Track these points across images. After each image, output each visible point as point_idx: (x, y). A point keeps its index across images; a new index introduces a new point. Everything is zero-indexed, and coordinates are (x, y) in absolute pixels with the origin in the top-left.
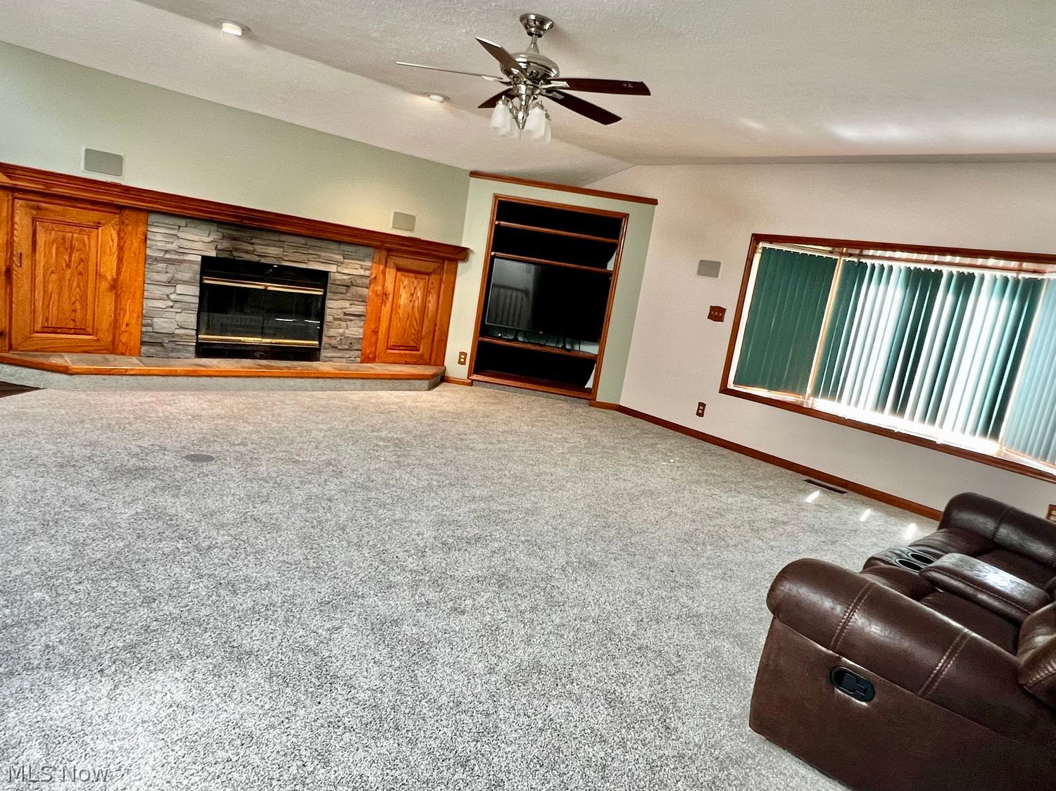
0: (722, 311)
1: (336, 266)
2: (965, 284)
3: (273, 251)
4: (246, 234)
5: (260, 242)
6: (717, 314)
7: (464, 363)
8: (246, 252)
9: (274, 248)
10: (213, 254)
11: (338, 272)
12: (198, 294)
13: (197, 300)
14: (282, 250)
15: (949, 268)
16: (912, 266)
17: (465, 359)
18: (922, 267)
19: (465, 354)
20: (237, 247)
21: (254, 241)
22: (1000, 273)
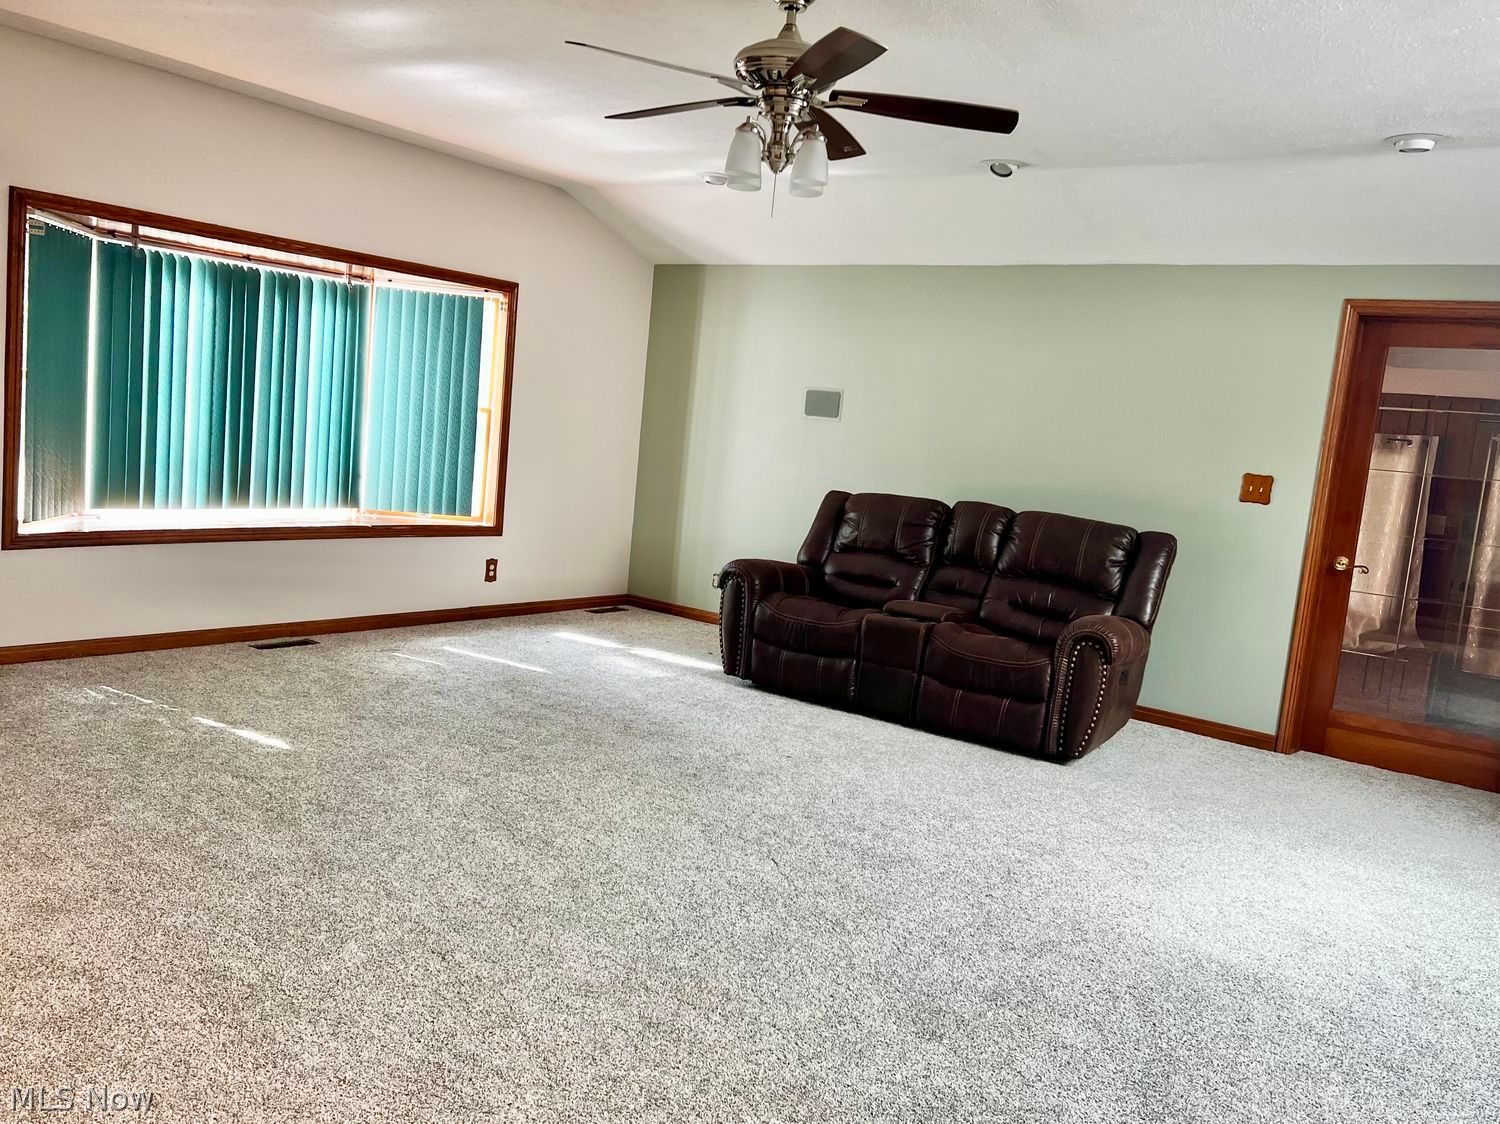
2: (290, 289)
15: (267, 264)
18: (232, 263)
22: (330, 278)
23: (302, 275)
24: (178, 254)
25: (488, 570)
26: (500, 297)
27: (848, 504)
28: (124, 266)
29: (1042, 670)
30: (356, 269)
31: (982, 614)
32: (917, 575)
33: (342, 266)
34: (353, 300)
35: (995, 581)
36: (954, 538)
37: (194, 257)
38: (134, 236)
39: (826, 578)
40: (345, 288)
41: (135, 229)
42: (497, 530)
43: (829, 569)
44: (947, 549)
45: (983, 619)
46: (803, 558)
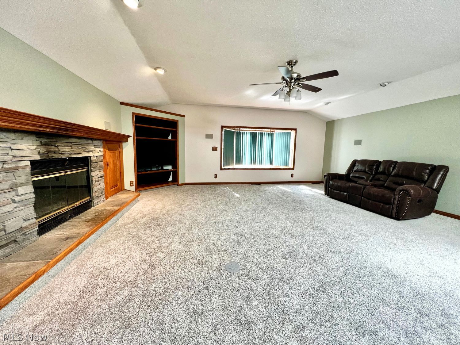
0: (217, 148)
1: (92, 153)
2: (261, 134)
3: (67, 149)
4: (53, 140)
5: (61, 145)
6: (215, 149)
7: (133, 185)
8: (55, 153)
9: (67, 148)
10: (38, 158)
11: (94, 156)
12: (33, 191)
13: (33, 196)
14: (70, 148)
15: (258, 131)
16: (251, 132)
17: (133, 183)
18: (253, 132)
19: (133, 182)
20: (50, 150)
21: (57, 144)
22: (267, 132)
23: (263, 132)
24: (246, 131)
25: (292, 176)
26: (294, 131)
27: (357, 162)
28: (239, 134)
29: (391, 197)
30: (272, 130)
31: (385, 185)
32: (371, 176)
33: (269, 130)
34: (272, 135)
35: (390, 178)
36: (381, 168)
37: (248, 132)
38: (240, 130)
39: (350, 177)
40: (270, 133)
41: (240, 129)
42: (293, 169)
43: (351, 175)
44: (379, 171)
45: (385, 186)
46: (346, 173)
